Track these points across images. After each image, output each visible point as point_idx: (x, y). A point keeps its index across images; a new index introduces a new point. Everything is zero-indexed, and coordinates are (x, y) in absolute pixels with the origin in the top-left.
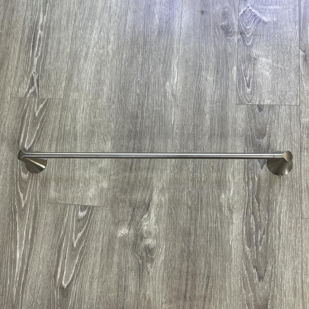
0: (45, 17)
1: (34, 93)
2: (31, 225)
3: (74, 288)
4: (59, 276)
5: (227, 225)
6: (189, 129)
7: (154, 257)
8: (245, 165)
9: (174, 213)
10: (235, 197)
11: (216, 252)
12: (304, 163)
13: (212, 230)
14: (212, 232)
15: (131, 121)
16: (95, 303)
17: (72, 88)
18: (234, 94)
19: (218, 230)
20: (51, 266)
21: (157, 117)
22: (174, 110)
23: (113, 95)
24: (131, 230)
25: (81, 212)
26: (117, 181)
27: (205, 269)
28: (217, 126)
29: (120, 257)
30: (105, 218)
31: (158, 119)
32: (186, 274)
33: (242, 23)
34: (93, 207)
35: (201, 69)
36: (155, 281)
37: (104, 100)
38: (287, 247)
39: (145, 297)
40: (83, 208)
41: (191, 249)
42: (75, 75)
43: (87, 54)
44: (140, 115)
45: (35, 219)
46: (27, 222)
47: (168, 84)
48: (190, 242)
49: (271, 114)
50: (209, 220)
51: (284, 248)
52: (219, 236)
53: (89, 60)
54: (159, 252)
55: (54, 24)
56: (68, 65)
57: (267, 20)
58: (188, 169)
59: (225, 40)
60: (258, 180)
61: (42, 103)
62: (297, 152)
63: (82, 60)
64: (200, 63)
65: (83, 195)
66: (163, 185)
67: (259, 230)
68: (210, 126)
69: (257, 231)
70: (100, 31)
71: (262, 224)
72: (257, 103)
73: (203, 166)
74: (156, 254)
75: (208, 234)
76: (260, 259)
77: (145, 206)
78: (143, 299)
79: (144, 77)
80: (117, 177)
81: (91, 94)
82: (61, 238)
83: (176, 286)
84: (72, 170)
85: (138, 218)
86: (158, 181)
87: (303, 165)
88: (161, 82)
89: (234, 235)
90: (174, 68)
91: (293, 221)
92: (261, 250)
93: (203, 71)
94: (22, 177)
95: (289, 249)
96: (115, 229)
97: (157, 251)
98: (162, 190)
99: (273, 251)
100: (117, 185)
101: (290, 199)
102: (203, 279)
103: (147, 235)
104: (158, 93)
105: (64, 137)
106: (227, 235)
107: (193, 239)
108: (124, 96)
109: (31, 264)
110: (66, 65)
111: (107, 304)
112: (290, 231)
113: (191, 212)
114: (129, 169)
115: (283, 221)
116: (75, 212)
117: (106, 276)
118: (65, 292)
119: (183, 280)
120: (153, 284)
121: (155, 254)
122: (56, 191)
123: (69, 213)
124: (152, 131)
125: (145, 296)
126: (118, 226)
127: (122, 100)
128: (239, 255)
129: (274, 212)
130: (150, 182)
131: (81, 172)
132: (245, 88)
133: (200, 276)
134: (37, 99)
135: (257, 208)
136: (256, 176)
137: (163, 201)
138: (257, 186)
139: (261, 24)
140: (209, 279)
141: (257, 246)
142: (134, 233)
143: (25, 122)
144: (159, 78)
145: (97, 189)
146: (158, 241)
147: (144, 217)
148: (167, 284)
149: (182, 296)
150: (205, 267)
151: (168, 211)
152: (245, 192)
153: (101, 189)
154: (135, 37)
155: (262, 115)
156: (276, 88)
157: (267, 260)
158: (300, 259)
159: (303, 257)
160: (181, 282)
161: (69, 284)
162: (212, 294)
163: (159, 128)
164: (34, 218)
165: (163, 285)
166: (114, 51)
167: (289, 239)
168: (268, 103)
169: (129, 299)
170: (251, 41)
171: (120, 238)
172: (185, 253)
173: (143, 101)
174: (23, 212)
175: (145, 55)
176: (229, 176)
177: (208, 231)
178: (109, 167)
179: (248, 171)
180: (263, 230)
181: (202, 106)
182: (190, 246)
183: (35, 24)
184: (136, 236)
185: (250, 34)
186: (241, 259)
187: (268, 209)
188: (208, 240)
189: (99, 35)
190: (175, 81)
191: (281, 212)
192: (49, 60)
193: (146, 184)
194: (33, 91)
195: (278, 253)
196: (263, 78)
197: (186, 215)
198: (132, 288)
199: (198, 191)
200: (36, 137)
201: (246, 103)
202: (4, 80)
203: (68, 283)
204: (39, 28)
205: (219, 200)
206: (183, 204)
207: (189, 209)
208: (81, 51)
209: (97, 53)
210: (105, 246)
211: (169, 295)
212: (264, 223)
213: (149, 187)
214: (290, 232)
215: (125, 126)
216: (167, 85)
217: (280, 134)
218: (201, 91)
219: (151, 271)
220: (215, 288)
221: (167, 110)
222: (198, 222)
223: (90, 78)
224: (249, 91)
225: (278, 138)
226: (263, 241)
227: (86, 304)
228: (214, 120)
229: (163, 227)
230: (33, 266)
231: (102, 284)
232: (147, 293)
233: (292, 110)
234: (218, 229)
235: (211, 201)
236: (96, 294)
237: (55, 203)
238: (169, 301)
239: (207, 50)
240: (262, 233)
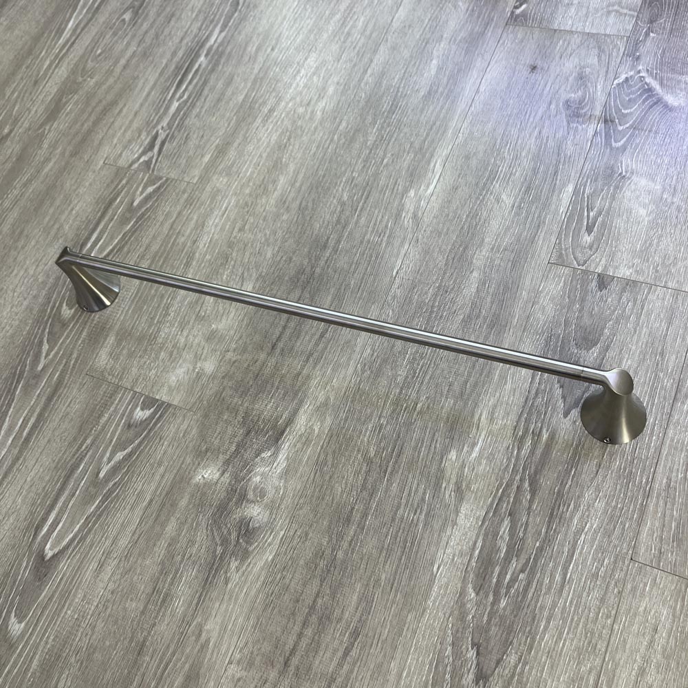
0: (223, 34)
1: (148, 163)
2: (38, 410)
3: (64, 566)
4: (45, 529)
5: (440, 523)
6: (426, 293)
7: (251, 549)
8: (527, 398)
9: (330, 463)
10: (480, 464)
11: (394, 580)
12: (676, 427)
13: (403, 526)
14: (401, 531)
15: (309, 252)
16: (91, 613)
17: (220, 167)
18: (550, 241)
19: (416, 531)
20: (39, 504)
21: (365, 256)
22: (406, 247)
23: (292, 195)
24: (227, 475)
25: (142, 409)
26: (236, 364)
27: (356, 612)
28: (489, 300)
29: (180, 528)
30: (184, 435)
31: (368, 259)
32: (307, 610)
33: (615, 101)
34: (169, 405)
35: (492, 177)
36: (235, 604)
37: (272, 201)
38: (572, 619)
39: (200, 635)
40: (149, 402)
41: (340, 555)
42: (236, 144)
43: (271, 111)
44: (331, 243)
45: (49, 399)
46: (32, 403)
47: (412, 193)
48: (342, 539)
49: (624, 299)
50: (404, 501)
51: (564, 620)
52: (413, 543)
53: (272, 122)
54: (266, 541)
55: (232, 51)
56: (229, 124)
57: (676, 104)
58: (395, 377)
59: (566, 128)
60: (547, 441)
61: (154, 184)
62: (665, 398)
63: (259, 120)
64: (495, 164)
65: (158, 377)
66: (328, 398)
67: (515, 559)
68: (475, 297)
69: (507, 559)
70: (314, 74)
71: (526, 545)
72: (599, 270)
73: (430, 378)
74: (258, 545)
75: (390, 532)
76: (494, 630)
77: (274, 433)
78: (194, 638)
79: (367, 171)
80: (239, 357)
81: (251, 184)
82: (82, 452)
83: (276, 631)
84: (158, 322)
85: (248, 455)
86: (320, 387)
87: (670, 433)
88: (400, 187)
89: (449, 551)
90: (435, 166)
91: (606, 560)
92: (505, 609)
93: (497, 182)
94: (60, 313)
95: (576, 628)
96: (194, 464)
97: (264, 537)
98: (322, 409)
99: (534, 619)
100: (234, 373)
101: (614, 503)
102: (343, 635)
103: (256, 496)
104: (386, 209)
105: (168, 255)
106: (433, 548)
107: (352, 533)
108: (314, 200)
109: (5, 488)
110: (226, 125)
111: (116, 622)
112: (593, 584)
113: (369, 471)
114: (270, 347)
115: (581, 553)
116: (130, 407)
117: (137, 559)
118: (43, 567)
119: (297, 623)
120: (226, 610)
121: (256, 544)
122: (111, 355)
123: (118, 404)
124: (344, 280)
125: (201, 631)
126: (203, 460)
127: (306, 208)
128: (446, 602)
129: (565, 525)
130: (304, 384)
131: (174, 329)
132: (579, 232)
133: (338, 626)
134: (148, 174)
135: (525, 503)
136: (544, 431)
137: (316, 432)
138: (542, 454)
139: (659, 108)
140: (355, 640)
141: (496, 594)
142: (229, 484)
143: (110, 212)
144: (397, 180)
145: (190, 371)
146: (274, 517)
147: (263, 455)
148: (258, 619)
149: (281, 659)
150: (357, 609)
151: (319, 457)
152: (509, 459)
153: (198, 373)
154: (376, 94)
155: (602, 297)
156: (655, 246)
157: (511, 638)
158: (598, 661)
159: (607, 659)
160: (290, 625)
161: (58, 553)
162: (351, 679)
163: (363, 278)
164: (48, 397)
165: (248, 619)
166: (327, 113)
167: (583, 600)
168: (624, 275)
169: (163, 627)
170: (625, 139)
171: (197, 485)
172: (322, 561)
173: (348, 217)
174: (33, 381)
175: (385, 131)
176: (481, 415)
177: (391, 526)
178: (232, 332)
179: (530, 413)
180: (522, 561)
181: (471, 252)
182: (339, 546)
183: (200, 44)
184: (231, 491)
185: (627, 125)
186: (447, 616)
187: (552, 514)
188: (386, 547)
189: (308, 80)
190: (429, 191)
191: (583, 530)
192: (198, 110)
193: (293, 386)
194: (146, 159)
195: (546, 628)
196: (628, 218)
197: (354, 475)
198: (179, 605)
199: (400, 429)
200: (117, 244)
201: (573, 264)
202: (105, 130)
203: (56, 550)
204: (203, 52)
205: (442, 462)
206: (356, 449)
207: (365, 465)
208: (264, 103)
209: (292, 112)
210: (161, 494)
211: (253, 647)
212: (532, 544)
213: (296, 394)
214: (591, 586)
215: (294, 259)
216: (409, 195)
217: (634, 348)
218: (477, 221)
219: (235, 577)
220: (362, 665)
221: (393, 244)
222: (376, 500)
223: (261, 156)
224: (589, 241)
225: (627, 356)
226: (516, 587)
227: (72, 609)
228: (487, 285)
229: (296, 487)
230: (7, 495)
231: (122, 576)
232: (207, 627)
233: (680, 302)
234: (418, 527)
235: (422, 460)
236: (101, 594)
237: (99, 378)
238: (248, 660)
239: (519, 142)
240: (520, 566)
